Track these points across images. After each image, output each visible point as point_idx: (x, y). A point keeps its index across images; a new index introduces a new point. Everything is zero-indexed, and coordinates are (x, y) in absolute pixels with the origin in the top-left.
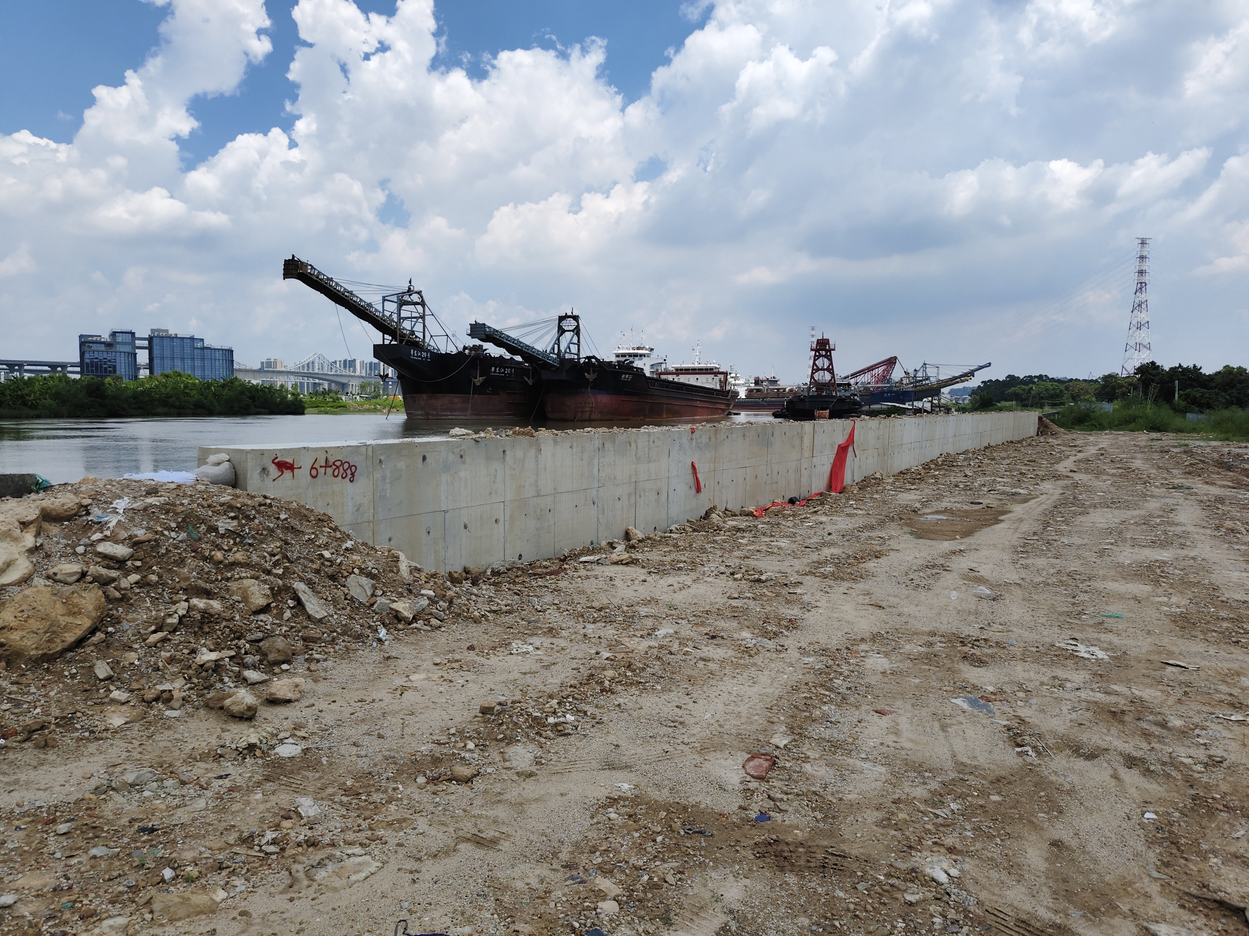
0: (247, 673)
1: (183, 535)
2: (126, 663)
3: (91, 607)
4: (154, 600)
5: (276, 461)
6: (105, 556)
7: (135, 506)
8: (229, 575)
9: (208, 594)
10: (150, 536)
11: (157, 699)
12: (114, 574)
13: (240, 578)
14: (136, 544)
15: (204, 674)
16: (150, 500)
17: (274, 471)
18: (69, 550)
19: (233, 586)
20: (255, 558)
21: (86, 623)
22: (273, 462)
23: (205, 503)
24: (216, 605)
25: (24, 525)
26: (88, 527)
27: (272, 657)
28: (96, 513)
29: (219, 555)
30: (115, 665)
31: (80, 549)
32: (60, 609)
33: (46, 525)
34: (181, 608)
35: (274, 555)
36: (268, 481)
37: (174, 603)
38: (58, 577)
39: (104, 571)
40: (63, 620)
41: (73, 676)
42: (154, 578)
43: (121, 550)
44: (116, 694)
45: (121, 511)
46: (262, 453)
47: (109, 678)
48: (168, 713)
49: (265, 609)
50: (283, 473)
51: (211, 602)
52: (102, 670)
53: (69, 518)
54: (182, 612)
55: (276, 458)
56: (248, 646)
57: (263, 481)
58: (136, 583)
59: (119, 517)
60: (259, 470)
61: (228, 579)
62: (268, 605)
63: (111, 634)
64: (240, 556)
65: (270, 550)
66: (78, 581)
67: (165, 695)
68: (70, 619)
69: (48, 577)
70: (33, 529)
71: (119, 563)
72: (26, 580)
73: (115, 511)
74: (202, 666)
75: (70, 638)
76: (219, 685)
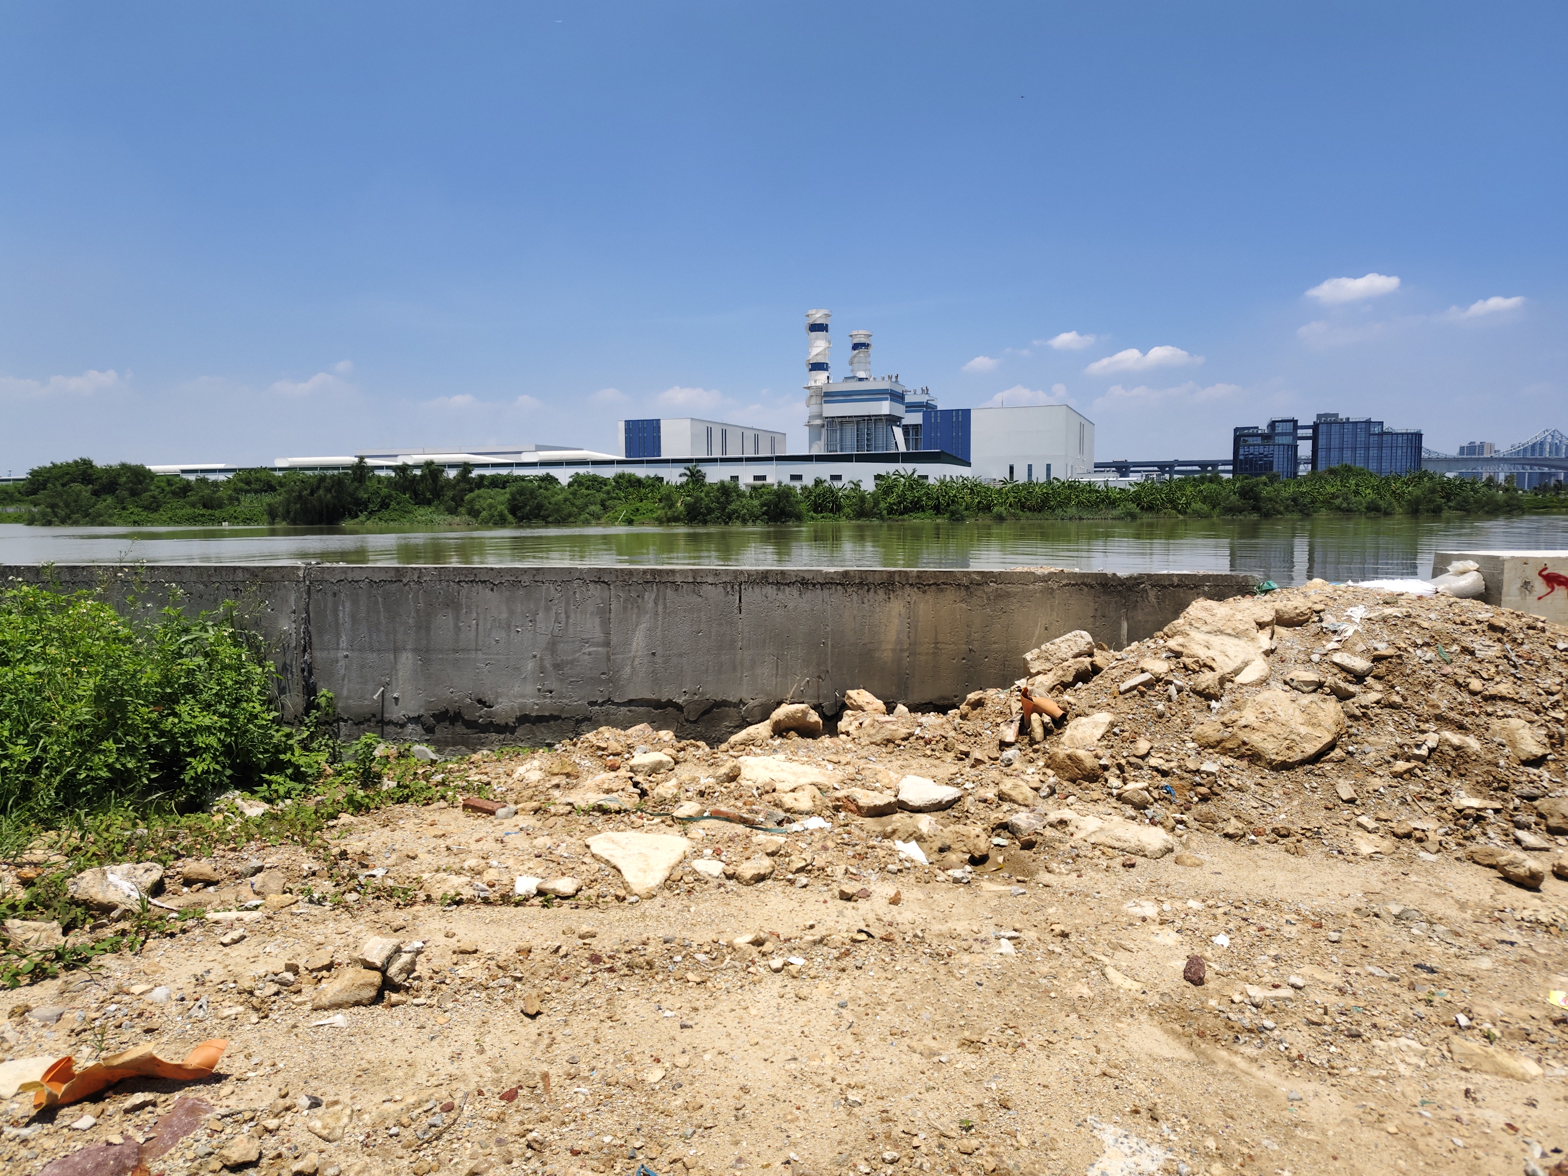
0: (1521, 834)
1: (1430, 655)
2: (1370, 789)
3: (1331, 721)
4: (1397, 725)
5: (1545, 573)
6: (1343, 668)
7: (1371, 615)
8: (1490, 709)
9: (1461, 727)
10: (1391, 651)
11: (1408, 836)
12: (1352, 688)
13: (1506, 716)
14: (1378, 659)
15: (1462, 821)
16: (1388, 611)
17: (1540, 586)
18: (1302, 657)
19: (1496, 724)
20: (1525, 693)
21: (1328, 738)
22: (1540, 574)
23: (1458, 620)
24: (1473, 743)
25: (1261, 626)
26: (1323, 633)
27: (1553, 822)
28: (1329, 621)
29: (1476, 684)
30: (1359, 786)
31: (1316, 658)
32: (1299, 718)
33: (1278, 629)
34: (1432, 740)
35: (1552, 694)
36: (1531, 599)
37: (1423, 732)
38: (1294, 684)
39: (1342, 684)
40: (1303, 730)
41: (1314, 790)
42: (1397, 699)
43: (1360, 664)
44: (1363, 820)
45: (1358, 621)
46: (1525, 561)
47: (1352, 801)
48: (1422, 854)
49: (1538, 762)
50: (1553, 589)
51: (1467, 739)
52: (1346, 790)
53: (1300, 624)
54: (1432, 744)
55: (1546, 569)
56: (1517, 801)
57: (1524, 598)
58: (1378, 702)
59: (1356, 627)
60: (1519, 583)
61: (1489, 715)
62: (1544, 756)
63: (1350, 754)
64: (1504, 688)
65: (1546, 686)
66: (1315, 691)
67: (1418, 834)
68: (1310, 730)
69: (1286, 683)
70: (1268, 631)
71: (1359, 678)
72: (1263, 682)
73: (1349, 619)
74: (1460, 811)
75: (1311, 749)
76: (1482, 840)
